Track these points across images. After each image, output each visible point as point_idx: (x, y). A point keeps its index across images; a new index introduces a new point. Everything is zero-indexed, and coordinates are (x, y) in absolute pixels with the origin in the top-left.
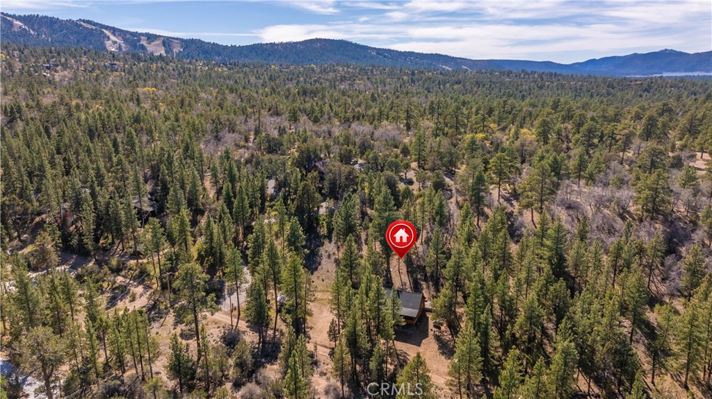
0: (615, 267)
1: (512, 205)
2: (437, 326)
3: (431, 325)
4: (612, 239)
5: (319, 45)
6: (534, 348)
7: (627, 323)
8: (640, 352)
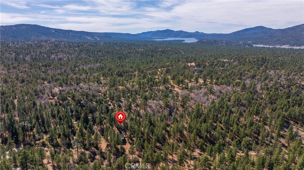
0: (161, 120)
1: (137, 108)
2: (128, 140)
3: (127, 141)
4: (160, 114)
5: (24, 27)
6: (149, 140)
7: (164, 131)
8: (167, 136)
